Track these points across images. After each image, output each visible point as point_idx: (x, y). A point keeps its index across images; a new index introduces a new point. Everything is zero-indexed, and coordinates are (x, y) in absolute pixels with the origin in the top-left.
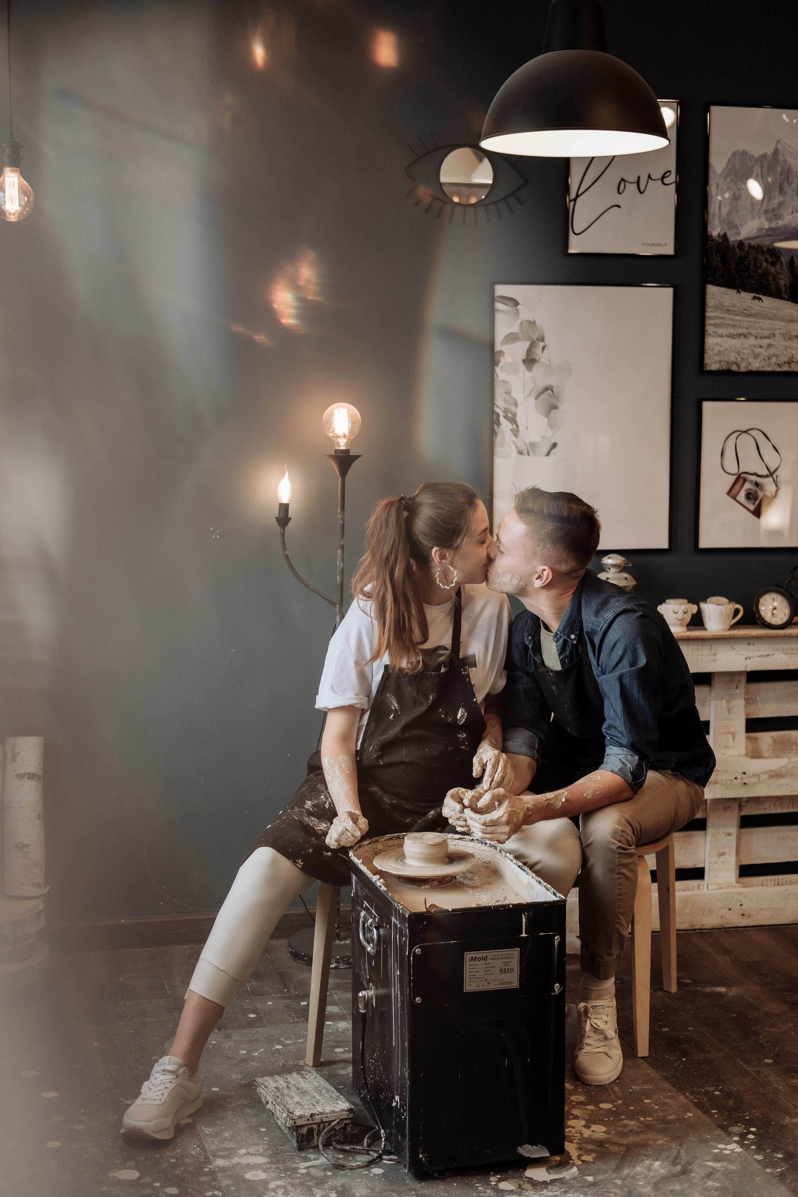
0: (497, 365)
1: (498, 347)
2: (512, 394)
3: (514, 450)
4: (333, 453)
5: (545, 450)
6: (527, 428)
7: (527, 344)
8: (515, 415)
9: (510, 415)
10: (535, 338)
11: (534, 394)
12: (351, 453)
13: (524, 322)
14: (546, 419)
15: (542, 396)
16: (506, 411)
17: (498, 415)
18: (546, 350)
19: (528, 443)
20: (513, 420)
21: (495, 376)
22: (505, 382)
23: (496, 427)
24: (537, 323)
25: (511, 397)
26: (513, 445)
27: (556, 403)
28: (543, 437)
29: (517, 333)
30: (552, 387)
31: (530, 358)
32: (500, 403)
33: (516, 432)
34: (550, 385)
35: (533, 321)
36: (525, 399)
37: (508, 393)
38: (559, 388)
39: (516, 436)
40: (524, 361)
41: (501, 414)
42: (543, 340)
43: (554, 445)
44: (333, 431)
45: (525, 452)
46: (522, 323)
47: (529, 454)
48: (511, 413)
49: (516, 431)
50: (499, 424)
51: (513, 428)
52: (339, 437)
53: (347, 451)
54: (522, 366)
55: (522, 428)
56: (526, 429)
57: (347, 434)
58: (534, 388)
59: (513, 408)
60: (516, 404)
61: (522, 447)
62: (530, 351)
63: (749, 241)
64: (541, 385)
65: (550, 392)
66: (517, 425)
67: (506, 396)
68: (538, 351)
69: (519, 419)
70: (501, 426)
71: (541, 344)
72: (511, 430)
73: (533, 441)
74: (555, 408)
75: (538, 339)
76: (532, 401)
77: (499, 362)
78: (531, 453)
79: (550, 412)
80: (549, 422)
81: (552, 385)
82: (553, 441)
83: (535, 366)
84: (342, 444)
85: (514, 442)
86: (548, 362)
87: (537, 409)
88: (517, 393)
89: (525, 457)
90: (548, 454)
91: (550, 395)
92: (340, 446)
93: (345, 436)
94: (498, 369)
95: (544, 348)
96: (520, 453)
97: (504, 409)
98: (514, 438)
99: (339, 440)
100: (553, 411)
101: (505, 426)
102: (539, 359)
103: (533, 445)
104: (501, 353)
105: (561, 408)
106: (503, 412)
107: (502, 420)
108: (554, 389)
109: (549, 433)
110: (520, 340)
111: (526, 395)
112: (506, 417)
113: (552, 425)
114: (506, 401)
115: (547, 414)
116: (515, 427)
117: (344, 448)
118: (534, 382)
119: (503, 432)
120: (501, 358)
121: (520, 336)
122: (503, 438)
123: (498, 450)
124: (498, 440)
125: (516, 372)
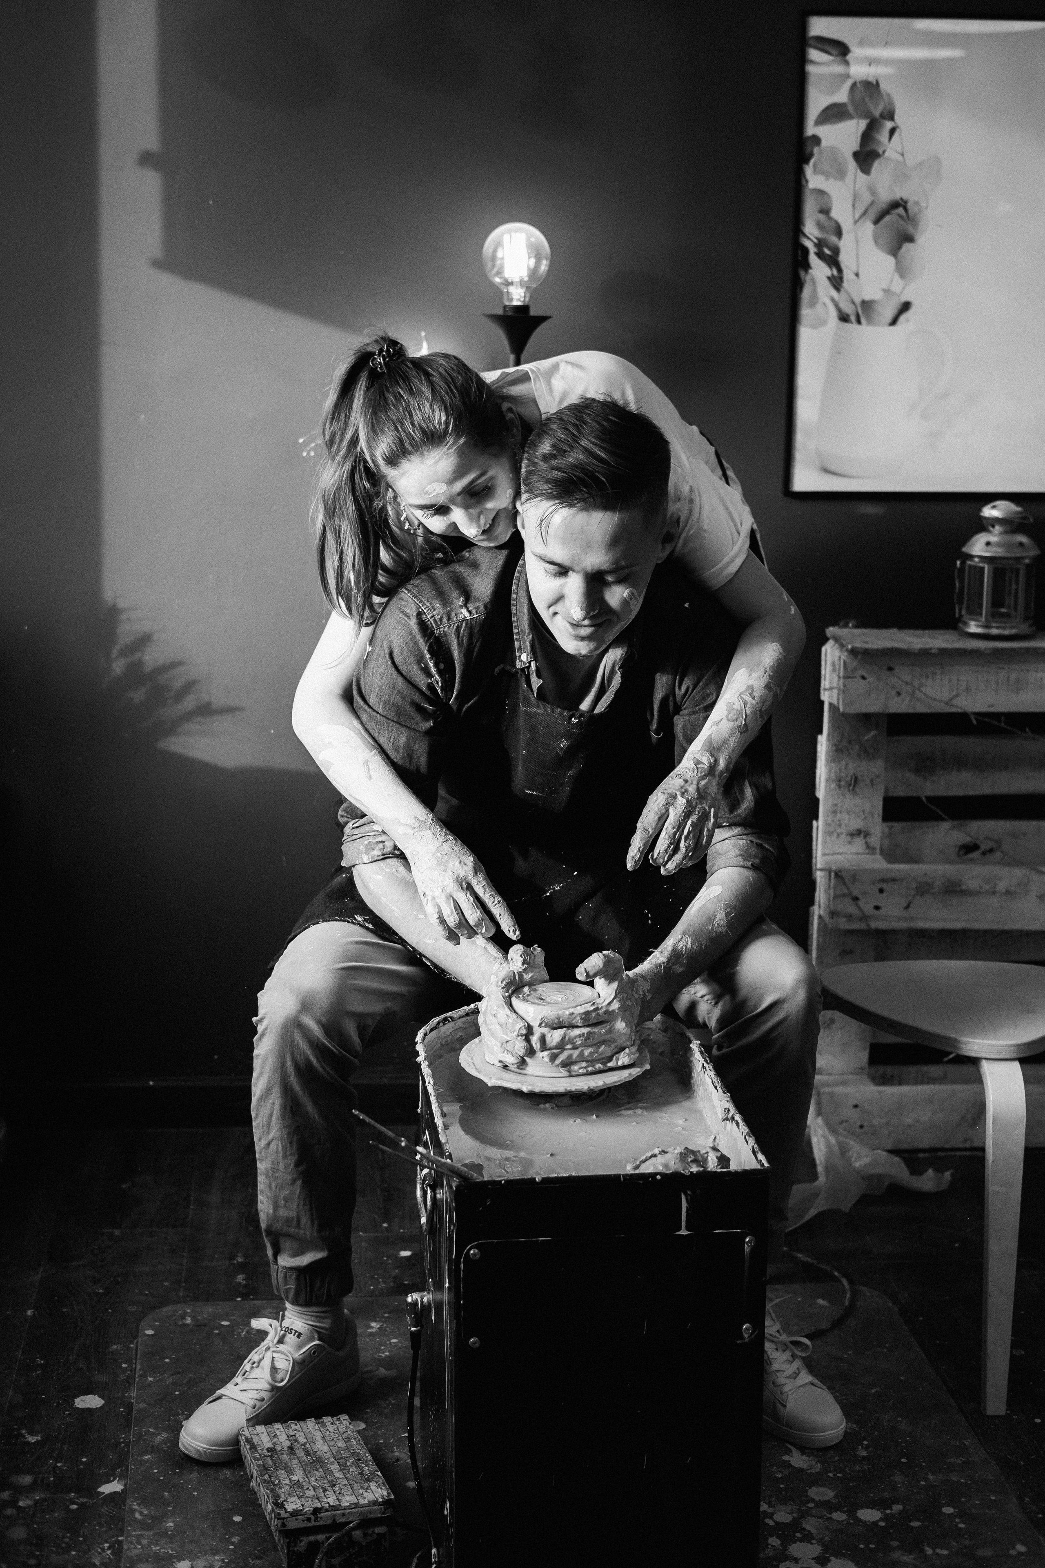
0: (808, 163)
1: (811, 129)
2: (834, 214)
3: (833, 314)
4: (500, 312)
5: (889, 314)
6: (857, 275)
7: (863, 124)
8: (836, 251)
9: (827, 251)
10: (877, 113)
11: (873, 213)
12: (533, 313)
13: (858, 85)
14: (891, 260)
15: (887, 218)
16: (820, 244)
17: (806, 251)
18: (896, 135)
19: (858, 301)
20: (833, 261)
21: (804, 182)
22: (821, 192)
23: (802, 273)
24: (883, 86)
25: (830, 218)
26: (831, 305)
27: (911, 230)
28: (887, 291)
29: (844, 105)
30: (906, 202)
31: (868, 149)
32: (811, 229)
33: (837, 282)
34: (901, 199)
35: (874, 82)
36: (856, 222)
37: (825, 211)
38: (917, 203)
39: (838, 289)
40: (856, 155)
41: (812, 249)
42: (891, 116)
43: (906, 307)
44: (499, 273)
45: (853, 318)
46: (854, 85)
47: (859, 322)
48: (829, 248)
49: (839, 281)
50: (807, 266)
51: (833, 275)
52: (512, 283)
53: (523, 310)
54: (852, 164)
55: (848, 276)
56: (855, 277)
57: (526, 279)
58: (872, 203)
59: (833, 239)
60: (839, 232)
61: (848, 309)
62: (867, 137)
64: (886, 197)
65: (901, 210)
66: (840, 270)
67: (822, 217)
68: (882, 136)
69: (843, 258)
70: (810, 271)
71: (889, 125)
72: (829, 278)
73: (867, 297)
74: (910, 239)
75: (882, 116)
76: (868, 227)
77: (811, 156)
78: (863, 320)
79: (900, 247)
80: (898, 263)
81: (905, 198)
82: (904, 299)
83: (876, 165)
84: (517, 296)
85: (832, 299)
86: (900, 158)
87: (876, 241)
88: (842, 212)
89: (853, 327)
90: (894, 322)
91: (901, 216)
92: (512, 300)
93: (521, 283)
94: (809, 170)
95: (892, 131)
96: (844, 318)
97: (815, 241)
98: (834, 293)
99: (512, 289)
100: (906, 246)
101: (819, 270)
102: (884, 152)
103: (867, 305)
104: (816, 140)
105: (922, 239)
106: (816, 245)
107: (813, 259)
108: (909, 205)
109: (897, 284)
110: (849, 117)
111: (857, 216)
112: (820, 255)
113: (902, 270)
114: (820, 226)
115: (895, 251)
116: (835, 272)
117: (519, 303)
118: (873, 191)
119: (814, 282)
120: (816, 150)
121: (851, 109)
122: (814, 293)
123: (805, 312)
124: (806, 294)
125: (841, 174)
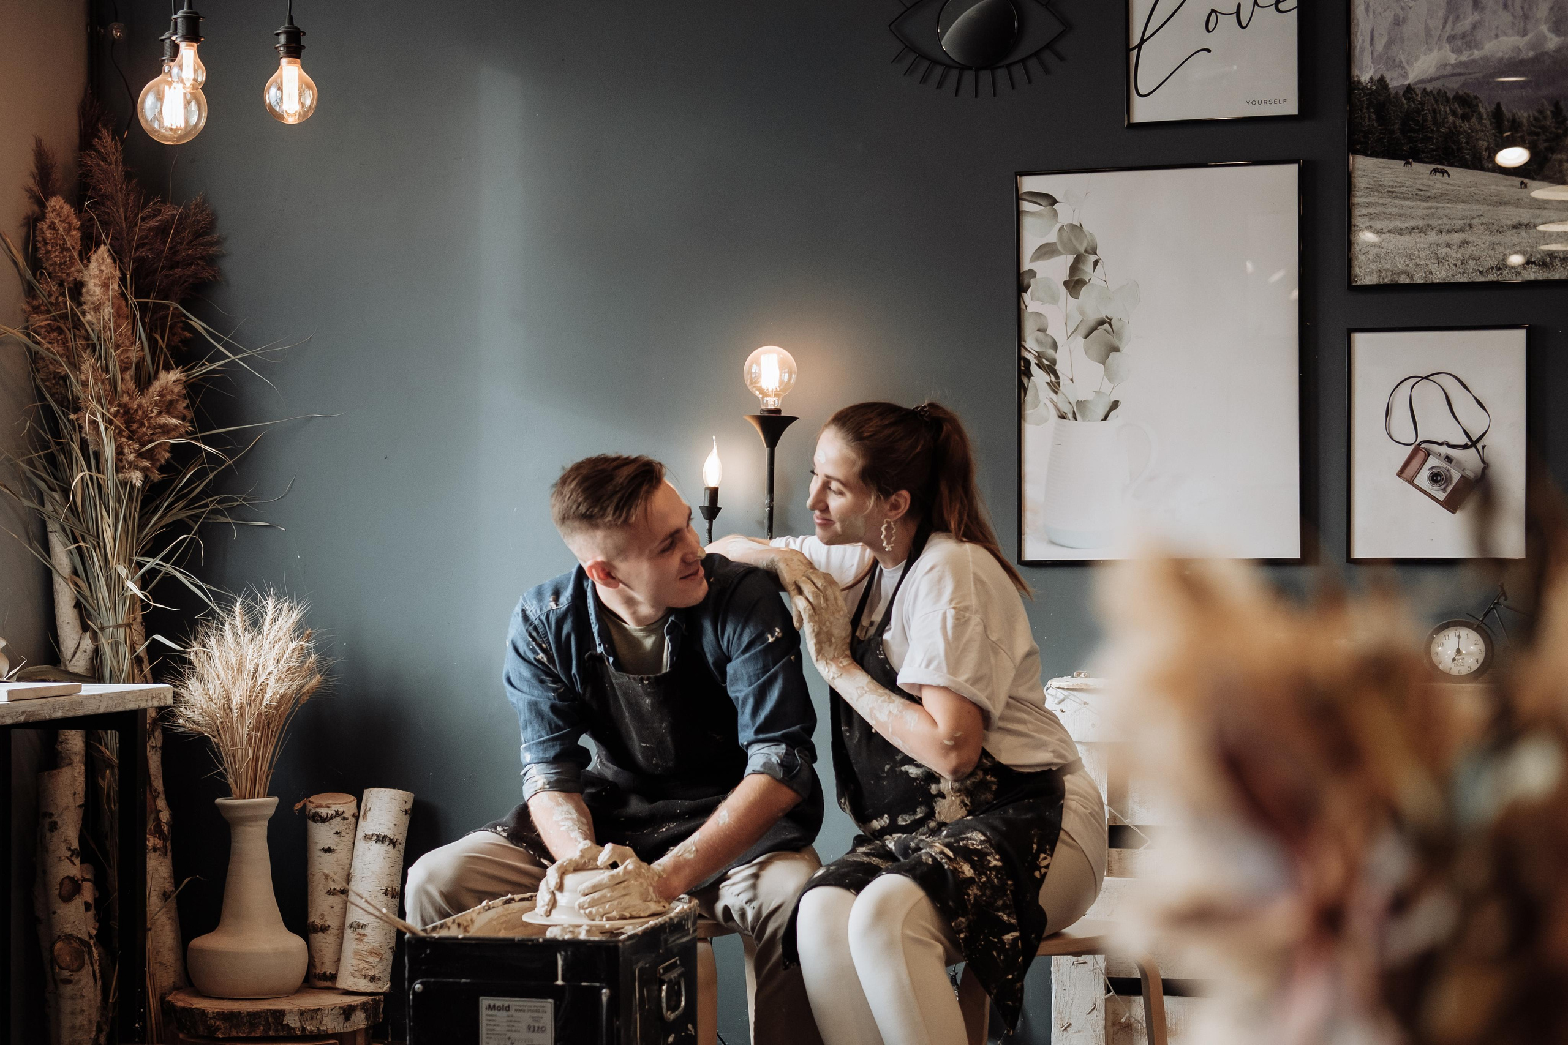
0: (1026, 292)
1: (1027, 265)
2: (1050, 332)
3: (1053, 413)
5: (1100, 412)
6: (1072, 380)
7: (1071, 259)
8: (1054, 362)
9: (1045, 362)
10: (1082, 250)
11: (1083, 330)
13: (1064, 228)
14: (1100, 367)
15: (1095, 333)
16: (1039, 356)
17: (1027, 363)
18: (1099, 266)
19: (1074, 403)
20: (1051, 369)
21: (1023, 306)
22: (1038, 314)
23: (1025, 380)
24: (1085, 228)
25: (1047, 335)
26: (1051, 406)
27: (1116, 342)
28: (1097, 393)
29: (1054, 244)
30: (1110, 319)
31: (1075, 278)
32: (1032, 344)
33: (1055, 387)
34: (1107, 317)
35: (1078, 225)
36: (1068, 338)
37: (1042, 330)
38: (1120, 320)
39: (1056, 393)
40: (1066, 283)
41: (1033, 361)
42: (1094, 252)
43: (1115, 405)
45: (1070, 416)
46: (1061, 228)
47: (1075, 419)
48: (1046, 359)
49: (1056, 385)
50: (1029, 375)
51: (1051, 381)
52: (767, 393)
54: (1063, 291)
55: (1064, 381)
56: (1070, 382)
57: (779, 390)
58: (1082, 322)
59: (1050, 352)
60: (1055, 346)
61: (1066, 409)
62: (1075, 268)
63: (1421, 86)
64: (1093, 317)
65: (1106, 326)
66: (1057, 377)
67: (1040, 335)
68: (1088, 267)
69: (1059, 368)
70: (1032, 379)
71: (1093, 258)
72: (1048, 383)
73: (1081, 398)
74: (1116, 349)
75: (1086, 251)
76: (1080, 340)
77: (1029, 286)
78: (1078, 417)
79: (1107, 356)
80: (1106, 370)
81: (1109, 316)
82: (1113, 399)
83: (1083, 291)
85: (1052, 401)
86: (1103, 284)
87: (1086, 352)
88: (1056, 330)
89: (1070, 423)
90: (1105, 418)
91: (1107, 331)
93: (775, 392)
94: (1027, 297)
95: (1096, 263)
96: (1062, 416)
97: (1036, 354)
98: (1053, 395)
99: (767, 397)
100: (1112, 354)
101: (1039, 378)
102: (1089, 280)
103: (1081, 405)
104: (1032, 273)
105: (1125, 349)
106: (1035, 357)
107: (1034, 369)
108: (1113, 322)
109: (1107, 387)
110: (1061, 254)
111: (1069, 332)
112: (1040, 365)
113: (1110, 375)
114: (1039, 342)
115: (1103, 360)
116: (1053, 379)
118: (1082, 313)
119: (1035, 387)
120: (1032, 281)
121: (1059, 247)
122: (1037, 395)
123: (1029, 412)
124: (1029, 398)
125: (1054, 300)
